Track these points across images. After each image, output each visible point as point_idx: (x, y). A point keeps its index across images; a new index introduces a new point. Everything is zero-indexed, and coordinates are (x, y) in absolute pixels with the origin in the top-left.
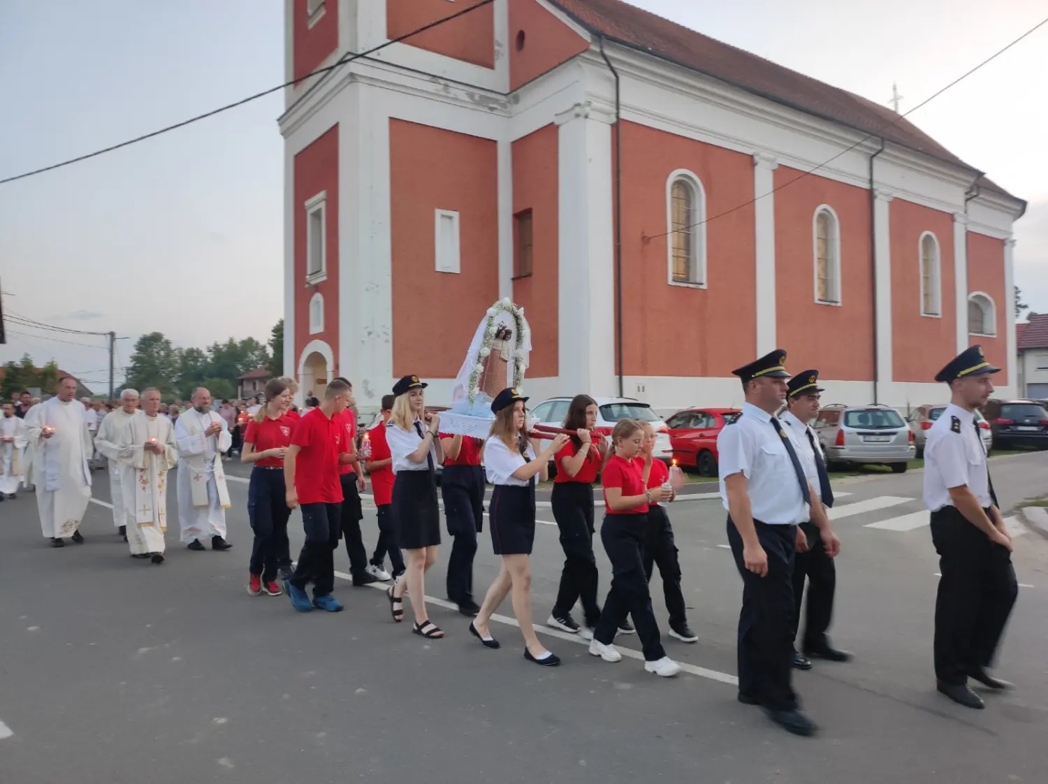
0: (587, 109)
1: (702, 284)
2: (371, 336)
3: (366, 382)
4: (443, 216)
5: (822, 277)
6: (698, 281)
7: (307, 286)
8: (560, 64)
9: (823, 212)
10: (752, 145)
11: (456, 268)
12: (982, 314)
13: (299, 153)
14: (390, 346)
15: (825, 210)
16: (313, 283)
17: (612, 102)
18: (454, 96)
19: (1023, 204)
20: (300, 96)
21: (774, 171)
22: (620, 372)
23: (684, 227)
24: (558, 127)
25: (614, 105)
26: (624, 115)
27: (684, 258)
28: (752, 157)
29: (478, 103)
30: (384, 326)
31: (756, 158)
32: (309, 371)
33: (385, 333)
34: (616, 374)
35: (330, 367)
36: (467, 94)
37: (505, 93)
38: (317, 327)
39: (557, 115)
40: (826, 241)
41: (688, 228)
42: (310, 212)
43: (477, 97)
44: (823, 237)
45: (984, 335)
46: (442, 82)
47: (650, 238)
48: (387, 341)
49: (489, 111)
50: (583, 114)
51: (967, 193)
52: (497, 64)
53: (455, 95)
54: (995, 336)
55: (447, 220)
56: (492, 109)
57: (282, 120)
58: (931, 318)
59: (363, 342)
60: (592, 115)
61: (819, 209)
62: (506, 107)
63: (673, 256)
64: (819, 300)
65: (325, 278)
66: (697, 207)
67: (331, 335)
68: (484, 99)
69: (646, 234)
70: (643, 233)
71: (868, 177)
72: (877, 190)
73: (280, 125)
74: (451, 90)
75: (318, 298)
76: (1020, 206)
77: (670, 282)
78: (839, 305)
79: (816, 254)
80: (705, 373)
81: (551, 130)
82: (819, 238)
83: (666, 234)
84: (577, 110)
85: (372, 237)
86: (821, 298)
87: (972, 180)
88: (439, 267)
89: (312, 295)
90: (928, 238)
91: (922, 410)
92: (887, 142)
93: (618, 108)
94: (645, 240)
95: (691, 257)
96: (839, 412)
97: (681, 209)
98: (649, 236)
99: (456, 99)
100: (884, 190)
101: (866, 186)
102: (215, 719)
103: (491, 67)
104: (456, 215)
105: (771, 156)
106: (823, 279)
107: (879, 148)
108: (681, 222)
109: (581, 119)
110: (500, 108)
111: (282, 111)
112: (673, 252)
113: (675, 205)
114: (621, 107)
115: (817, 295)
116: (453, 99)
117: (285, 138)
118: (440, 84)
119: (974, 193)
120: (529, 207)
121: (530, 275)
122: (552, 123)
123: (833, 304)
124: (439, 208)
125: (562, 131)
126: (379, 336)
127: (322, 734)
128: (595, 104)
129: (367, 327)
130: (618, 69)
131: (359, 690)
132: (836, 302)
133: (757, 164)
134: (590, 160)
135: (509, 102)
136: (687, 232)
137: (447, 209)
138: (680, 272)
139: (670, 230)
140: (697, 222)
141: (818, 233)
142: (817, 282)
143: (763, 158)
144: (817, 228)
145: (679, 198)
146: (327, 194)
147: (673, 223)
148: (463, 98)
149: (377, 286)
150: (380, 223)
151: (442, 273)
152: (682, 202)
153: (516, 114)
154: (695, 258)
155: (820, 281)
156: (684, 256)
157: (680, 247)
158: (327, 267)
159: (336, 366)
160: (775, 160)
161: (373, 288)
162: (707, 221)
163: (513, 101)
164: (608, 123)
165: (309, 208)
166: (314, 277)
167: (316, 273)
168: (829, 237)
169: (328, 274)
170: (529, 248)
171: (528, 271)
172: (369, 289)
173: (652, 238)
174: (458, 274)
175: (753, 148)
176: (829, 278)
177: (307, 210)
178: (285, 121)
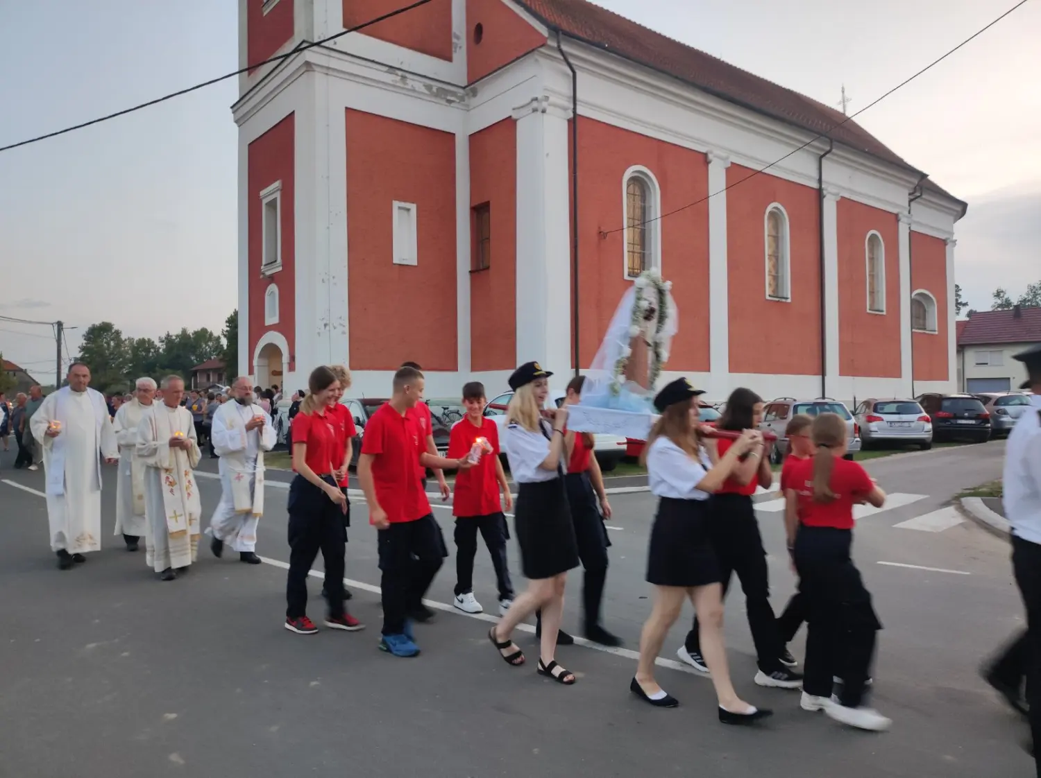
0: (545, 104)
2: (327, 328)
4: (400, 208)
5: (773, 273)
7: (261, 276)
8: (518, 58)
9: (774, 210)
10: (706, 143)
12: (925, 311)
13: (253, 142)
14: (346, 337)
15: (775, 208)
16: (268, 273)
17: (569, 97)
18: (410, 88)
19: (964, 206)
20: (254, 85)
21: (728, 170)
22: (576, 365)
23: (639, 222)
24: (515, 121)
25: (572, 100)
26: (580, 111)
27: (638, 253)
28: (705, 155)
29: (436, 95)
30: (340, 318)
31: (710, 156)
32: (265, 362)
33: (341, 325)
34: (572, 368)
35: (285, 358)
36: (424, 86)
37: (463, 86)
38: (272, 318)
39: (514, 109)
40: (776, 239)
41: (644, 223)
42: (265, 202)
43: (434, 89)
44: (774, 233)
45: (927, 332)
46: (400, 73)
47: (605, 234)
48: (344, 333)
49: (447, 104)
50: (540, 110)
51: (910, 194)
52: (455, 56)
53: (412, 86)
54: (937, 333)
55: (405, 213)
56: (450, 102)
57: (235, 108)
58: (877, 315)
59: (319, 334)
60: (549, 110)
61: (769, 209)
62: (463, 100)
63: (628, 252)
64: (770, 296)
65: (280, 269)
66: (653, 204)
67: (287, 326)
68: (441, 92)
69: (602, 230)
70: (599, 228)
71: (818, 178)
72: (826, 190)
73: (234, 112)
74: (408, 81)
75: (273, 288)
76: (960, 208)
77: (626, 277)
78: (789, 301)
79: (767, 251)
81: (508, 125)
82: (769, 236)
83: (622, 229)
84: (535, 104)
85: (328, 228)
86: (772, 294)
87: (916, 181)
88: (396, 260)
89: (268, 285)
90: (874, 236)
91: (867, 404)
92: (835, 143)
93: (575, 104)
94: (602, 235)
95: (647, 252)
96: (788, 405)
97: (636, 206)
98: (606, 232)
99: (414, 90)
100: (834, 190)
101: (815, 185)
102: (166, 715)
103: (449, 59)
104: (413, 207)
105: (723, 154)
106: (774, 276)
107: (828, 148)
108: (636, 217)
109: (539, 113)
110: (458, 101)
111: (237, 99)
112: (629, 246)
113: (631, 200)
114: (578, 103)
115: (768, 291)
116: (410, 90)
117: (239, 126)
118: (397, 75)
119: (918, 194)
120: (486, 200)
121: (488, 268)
122: (510, 117)
123: (784, 300)
124: (395, 200)
125: (519, 124)
126: (335, 328)
127: (274, 729)
128: (552, 99)
129: (323, 319)
130: (576, 65)
131: (313, 683)
132: (787, 298)
133: (710, 162)
134: (547, 155)
135: (467, 95)
136: (643, 228)
137: (405, 201)
138: (636, 267)
139: (625, 226)
140: (652, 218)
141: (769, 231)
142: (768, 279)
143: (716, 156)
144: (768, 225)
145: (634, 195)
146: (283, 184)
147: (629, 218)
148: (420, 90)
149: (334, 277)
150: (336, 214)
151: (400, 265)
152: (638, 199)
153: (474, 108)
154: (651, 254)
155: (771, 277)
156: (639, 251)
157: (636, 242)
158: (282, 258)
159: (292, 358)
160: (727, 158)
161: (329, 280)
162: (662, 217)
163: (471, 94)
164: (565, 119)
165: (264, 198)
166: (269, 267)
167: (272, 263)
168: (780, 235)
169: (283, 265)
170: (487, 241)
171: (485, 264)
172: (325, 280)
173: (608, 233)
174: (415, 266)
175: (707, 146)
176: (779, 275)
177: (261, 200)
178: (238, 109)
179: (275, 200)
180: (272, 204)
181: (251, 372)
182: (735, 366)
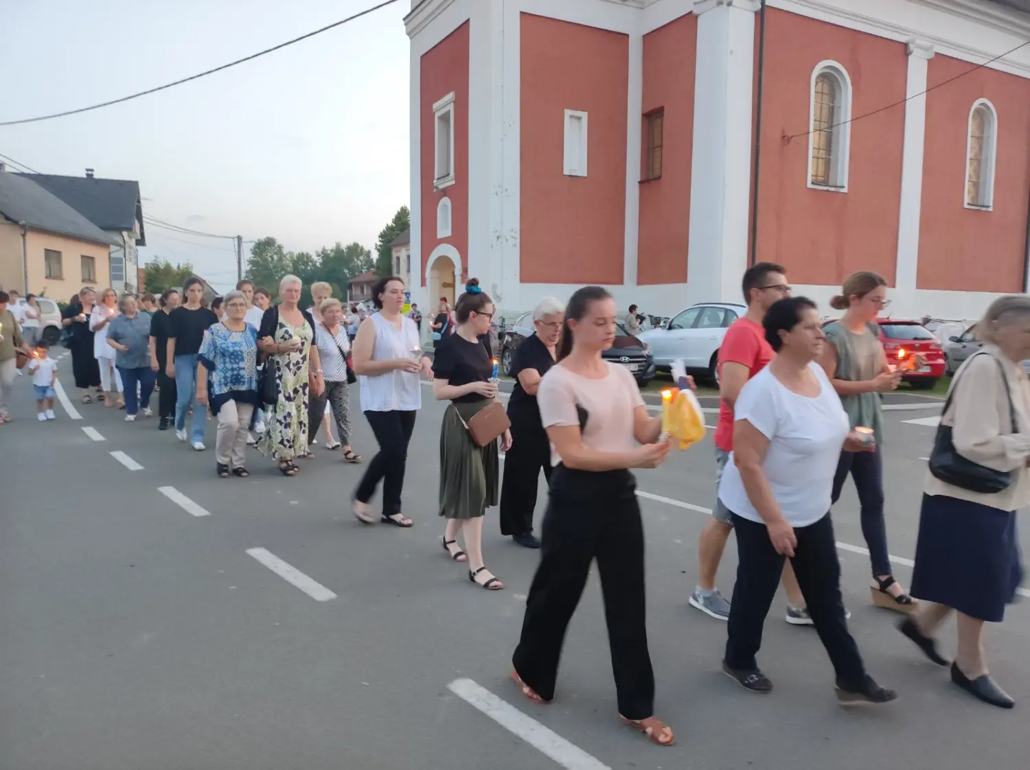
1: (843, 187)
2: (499, 240)
3: (494, 286)
4: (571, 117)
5: (974, 179)
6: (838, 184)
7: (435, 190)
9: (981, 107)
10: (905, 31)
11: (582, 171)
13: (425, 54)
14: (517, 250)
15: (981, 104)
16: (441, 187)
21: (930, 61)
23: (826, 125)
24: (696, 17)
27: (823, 159)
28: (906, 45)
30: (512, 230)
31: (911, 47)
32: (437, 274)
33: (513, 237)
35: (458, 271)
38: (444, 229)
39: (695, 4)
40: (980, 140)
41: (831, 127)
42: (437, 115)
44: (977, 134)
47: (790, 139)
49: (621, 2)
50: (725, 3)
55: (576, 122)
57: (410, 18)
59: (492, 247)
60: (735, 2)
61: (976, 105)
63: (813, 157)
64: (969, 204)
65: (453, 182)
66: (843, 104)
67: (460, 239)
69: (786, 134)
70: (783, 131)
73: (406, 24)
75: (446, 202)
77: (809, 185)
78: (990, 209)
79: (969, 155)
81: (689, 20)
82: (972, 137)
83: (808, 133)
85: (502, 139)
86: (970, 202)
88: (566, 172)
89: (441, 198)
94: (785, 139)
95: (832, 157)
97: (825, 106)
98: (790, 135)
102: (515, 596)
104: (584, 115)
105: (926, 43)
106: (973, 182)
108: (823, 120)
109: (724, 6)
111: (409, 11)
112: (814, 152)
113: (819, 99)
115: (967, 199)
117: (411, 38)
120: (659, 105)
121: (659, 178)
122: (692, 12)
123: (984, 209)
124: (568, 108)
125: (700, 21)
126: (507, 240)
129: (496, 231)
132: (988, 207)
133: (911, 53)
134: (732, 52)
136: (830, 130)
137: (576, 109)
138: (819, 174)
139: (811, 129)
140: (842, 121)
141: (972, 132)
142: (967, 186)
143: (920, 47)
144: (972, 125)
145: (822, 93)
146: (456, 95)
147: (815, 120)
149: (506, 190)
150: (510, 125)
151: (570, 176)
152: (826, 98)
153: (648, 6)
154: (837, 159)
155: (970, 183)
156: (824, 156)
157: (821, 147)
158: (455, 171)
159: (465, 270)
160: (932, 48)
161: (502, 192)
162: (852, 120)
164: (751, 11)
165: (437, 110)
166: (442, 181)
167: (444, 177)
168: (985, 135)
169: (456, 178)
170: (659, 149)
171: (657, 173)
172: (499, 193)
173: (792, 137)
174: (585, 177)
175: (908, 35)
176: (981, 180)
177: (434, 113)
178: (410, 21)
179: (449, 112)
181: (423, 283)
182: (924, 282)
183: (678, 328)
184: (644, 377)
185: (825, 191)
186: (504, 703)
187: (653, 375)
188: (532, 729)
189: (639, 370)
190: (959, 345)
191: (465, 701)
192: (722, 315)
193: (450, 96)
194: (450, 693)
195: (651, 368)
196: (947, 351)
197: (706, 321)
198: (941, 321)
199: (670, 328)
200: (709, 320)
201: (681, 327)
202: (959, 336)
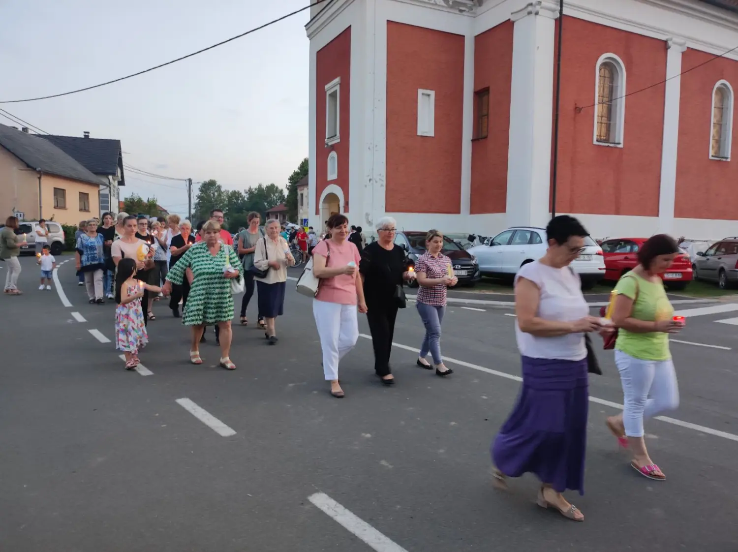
1: (619, 144)
2: (371, 182)
3: (367, 215)
4: (423, 94)
5: (716, 138)
6: (616, 142)
7: (325, 146)
9: (723, 86)
10: (664, 32)
13: (320, 50)
14: (384, 188)
15: (722, 84)
16: (330, 144)
18: (434, 3)
20: (323, 7)
21: (683, 53)
22: (553, 209)
23: (607, 100)
24: (513, 23)
25: (559, 4)
26: (566, 11)
27: (605, 124)
28: (666, 42)
29: (451, 7)
30: (380, 175)
31: (670, 43)
32: (326, 205)
33: (380, 179)
34: (550, 212)
35: (342, 203)
38: (332, 175)
39: (512, 14)
40: (722, 109)
41: (611, 101)
42: (328, 93)
43: (450, 3)
44: (721, 107)
47: (580, 109)
49: (460, 13)
50: (534, 13)
55: (427, 98)
56: (461, 11)
57: (308, 26)
59: (366, 186)
60: (541, 12)
61: (718, 84)
62: (472, 9)
63: (598, 122)
64: (712, 156)
65: (339, 140)
66: (619, 84)
67: (343, 181)
68: (456, 4)
69: (577, 106)
70: (576, 104)
73: (307, 30)
75: (333, 154)
77: (595, 142)
78: (729, 160)
79: (713, 120)
80: (617, 212)
81: (508, 26)
82: (715, 107)
83: (594, 105)
84: (530, 8)
85: (373, 110)
86: (714, 155)
88: (419, 133)
89: (330, 152)
93: (561, 6)
94: (577, 110)
95: (612, 122)
97: (606, 85)
98: (581, 107)
99: (436, 4)
102: (363, 434)
104: (432, 93)
105: (680, 41)
106: (716, 140)
108: (604, 96)
109: (533, 16)
110: (467, 10)
111: (309, 20)
112: (598, 119)
113: (602, 82)
114: (564, 5)
115: (711, 152)
116: (432, 4)
117: (310, 40)
120: (486, 86)
121: (486, 137)
122: (509, 20)
123: (724, 160)
124: (420, 88)
125: (516, 26)
126: (376, 182)
127: (442, 451)
128: (544, 4)
129: (368, 176)
131: (453, 423)
132: (727, 158)
133: (669, 48)
134: (538, 47)
135: (474, 5)
136: (610, 103)
137: (427, 88)
138: (602, 134)
139: (596, 101)
140: (619, 96)
141: (715, 103)
142: (712, 142)
143: (675, 43)
144: (715, 99)
146: (342, 79)
147: (599, 96)
148: (441, 4)
149: (376, 146)
150: (379, 100)
151: (422, 136)
152: (607, 80)
153: (479, 16)
154: (615, 124)
155: (714, 141)
156: (606, 122)
157: (604, 115)
158: (340, 133)
159: (347, 203)
160: (685, 44)
161: (373, 147)
162: (626, 96)
163: (478, 5)
164: (552, 19)
165: (327, 90)
166: (331, 139)
167: (331, 137)
168: (724, 107)
169: (341, 138)
170: (486, 117)
171: (484, 135)
172: (371, 148)
173: (582, 108)
174: (432, 137)
175: (667, 35)
176: (721, 139)
177: (326, 92)
178: (309, 27)
179: (336, 91)
180: (333, 95)
181: (317, 212)
182: (680, 212)
183: (497, 245)
184: (472, 280)
185: (605, 146)
186: (347, 511)
187: (479, 279)
188: (365, 530)
189: (468, 275)
190: (704, 259)
191: (319, 509)
192: (529, 235)
193: (337, 80)
194: (310, 503)
195: (477, 274)
196: (695, 262)
197: (517, 239)
198: (692, 241)
199: (492, 244)
200: (519, 239)
201: (500, 244)
202: (704, 252)
